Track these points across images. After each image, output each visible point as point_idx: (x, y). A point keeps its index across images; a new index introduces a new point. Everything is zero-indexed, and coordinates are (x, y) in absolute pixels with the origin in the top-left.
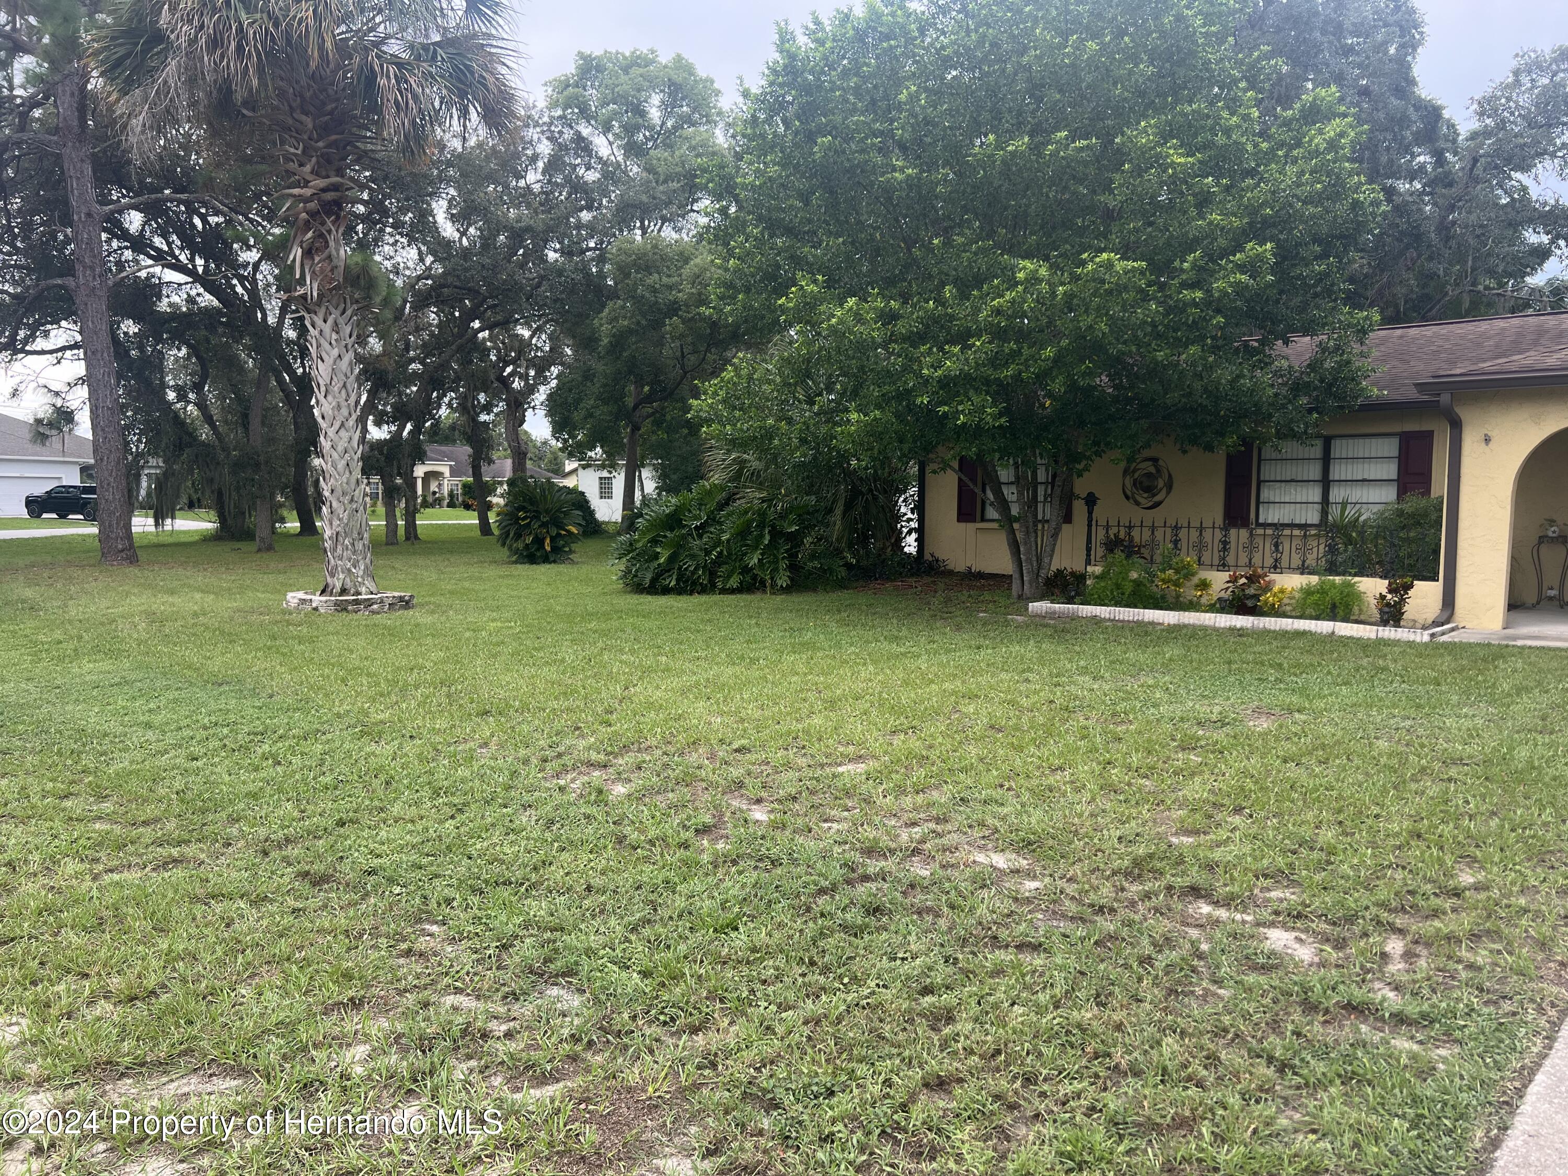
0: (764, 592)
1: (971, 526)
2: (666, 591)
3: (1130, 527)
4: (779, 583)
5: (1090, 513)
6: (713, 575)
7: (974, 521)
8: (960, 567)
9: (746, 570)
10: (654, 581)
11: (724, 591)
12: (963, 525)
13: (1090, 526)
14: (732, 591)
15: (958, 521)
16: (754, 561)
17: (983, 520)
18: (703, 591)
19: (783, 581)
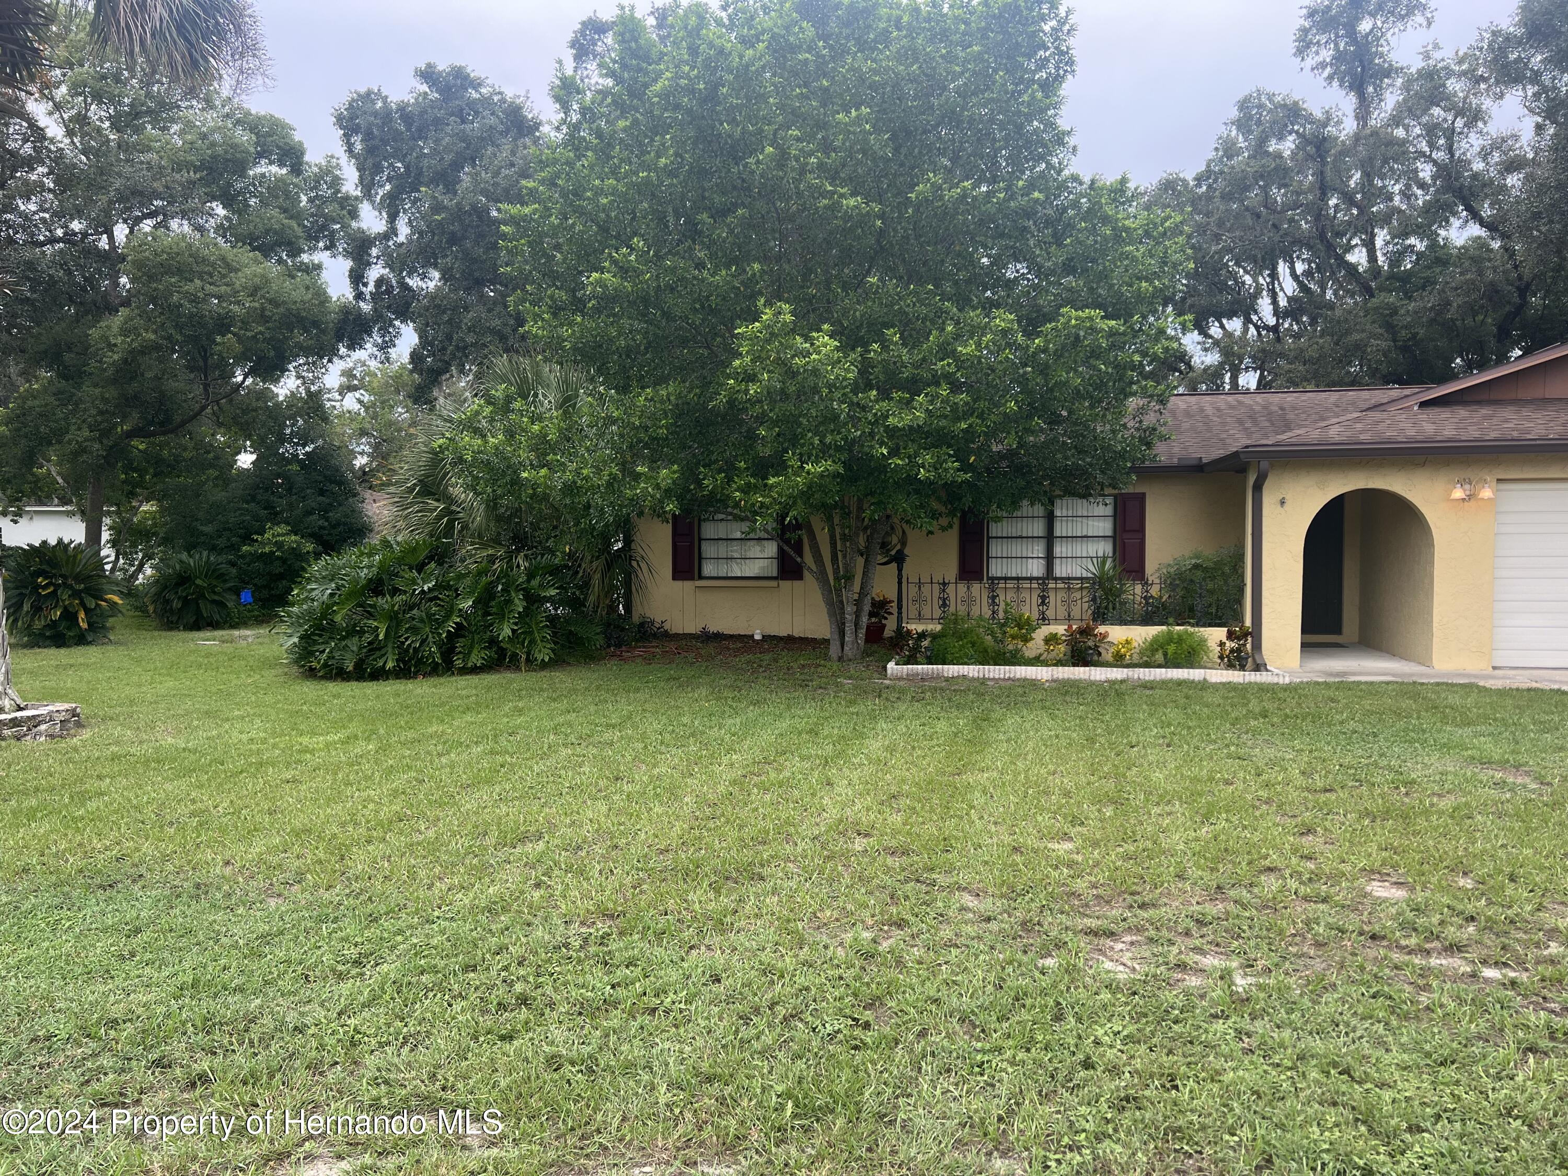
0: (518, 669)
1: (688, 585)
2: (378, 675)
3: (944, 584)
4: (540, 657)
5: (900, 570)
6: (448, 652)
7: (692, 579)
8: (692, 628)
9: (493, 642)
10: (359, 665)
11: (465, 671)
12: (679, 584)
13: (900, 583)
14: (475, 670)
15: (674, 578)
16: (507, 632)
17: (701, 577)
18: (435, 671)
19: (543, 654)
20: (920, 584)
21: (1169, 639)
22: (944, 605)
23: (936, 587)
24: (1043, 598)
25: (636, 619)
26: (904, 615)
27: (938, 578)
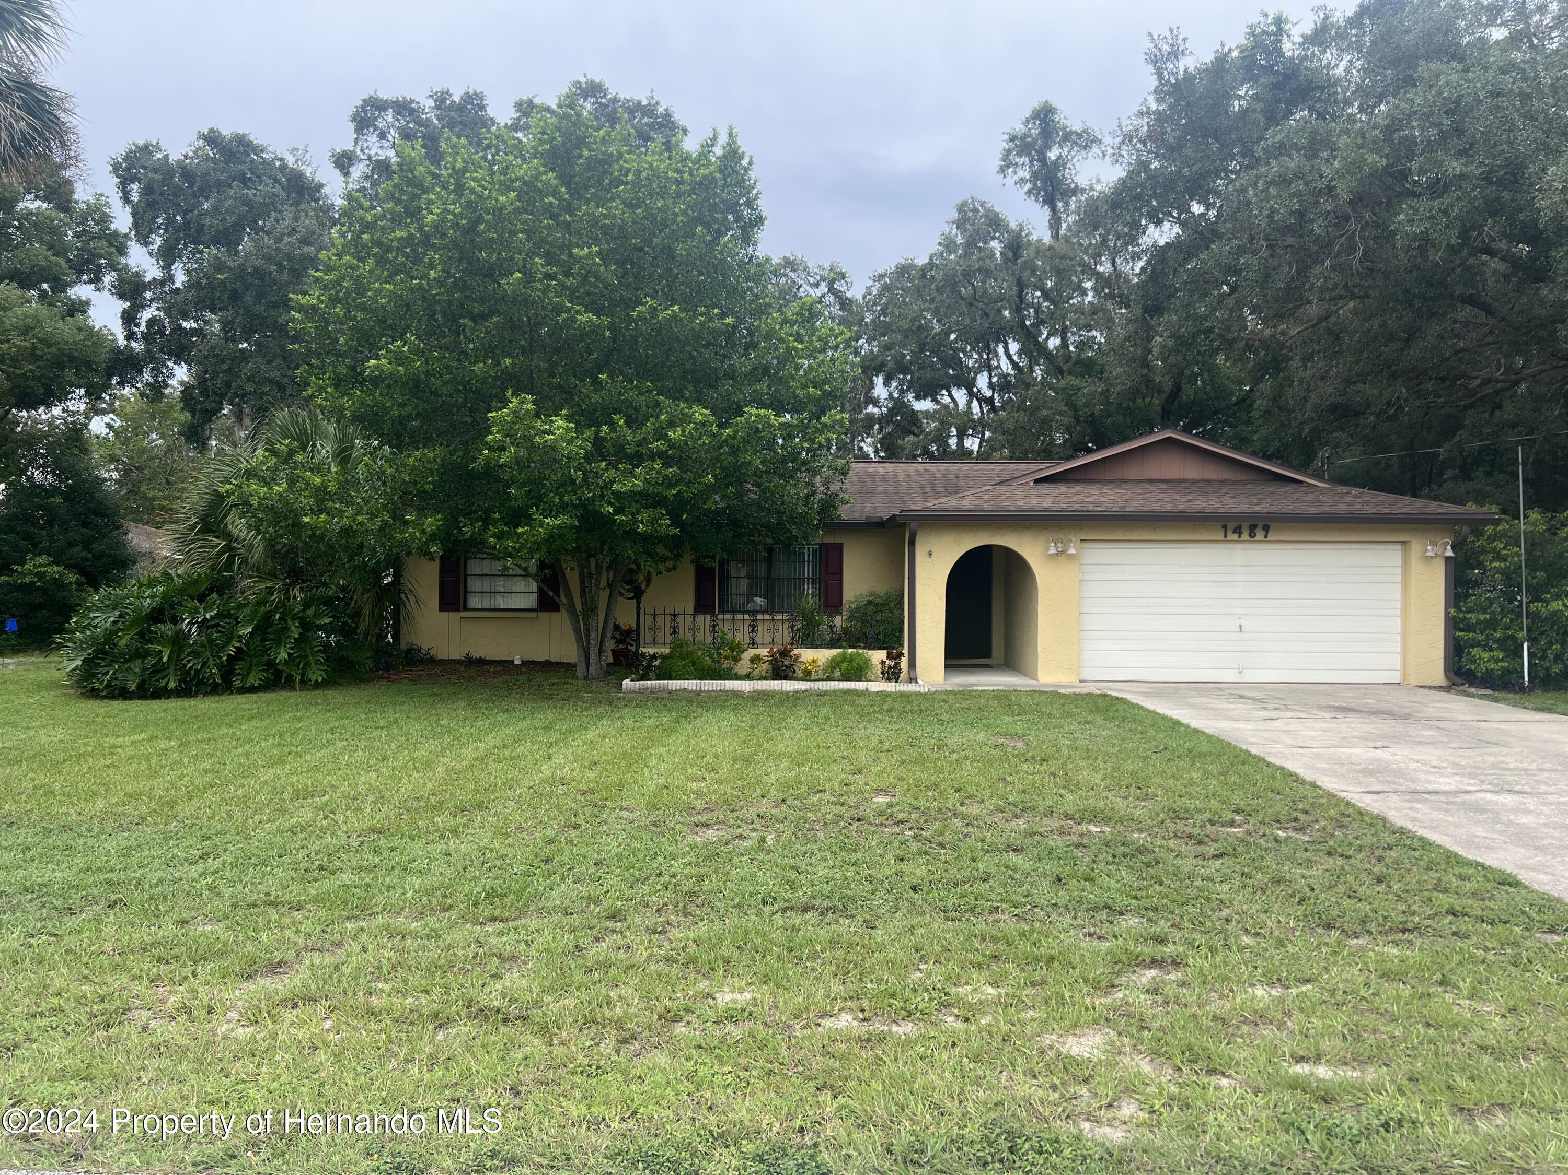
0: (293, 689)
1: (454, 616)
2: (160, 694)
3: (675, 615)
4: (313, 678)
5: (638, 603)
6: (228, 672)
7: (458, 610)
8: (456, 654)
9: (271, 665)
10: (141, 686)
11: (243, 690)
12: (445, 614)
13: (638, 614)
14: (253, 690)
15: (441, 610)
16: (283, 655)
17: (466, 609)
18: (214, 690)
19: (317, 675)
20: (655, 615)
21: (844, 658)
22: (675, 632)
23: (668, 618)
24: (753, 626)
25: (403, 646)
26: (642, 641)
27: (669, 610)
